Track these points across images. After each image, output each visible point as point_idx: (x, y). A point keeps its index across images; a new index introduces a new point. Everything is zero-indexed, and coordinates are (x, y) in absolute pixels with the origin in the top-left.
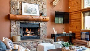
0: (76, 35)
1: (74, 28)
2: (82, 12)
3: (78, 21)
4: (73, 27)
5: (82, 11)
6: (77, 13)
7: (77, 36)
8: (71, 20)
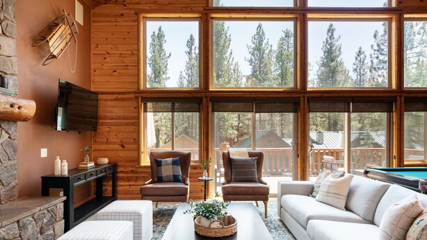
0: (120, 169)
1: (111, 147)
2: (142, 98)
3: (127, 124)
4: (107, 143)
5: (144, 95)
6: (123, 100)
7: (122, 172)
8: (101, 121)
